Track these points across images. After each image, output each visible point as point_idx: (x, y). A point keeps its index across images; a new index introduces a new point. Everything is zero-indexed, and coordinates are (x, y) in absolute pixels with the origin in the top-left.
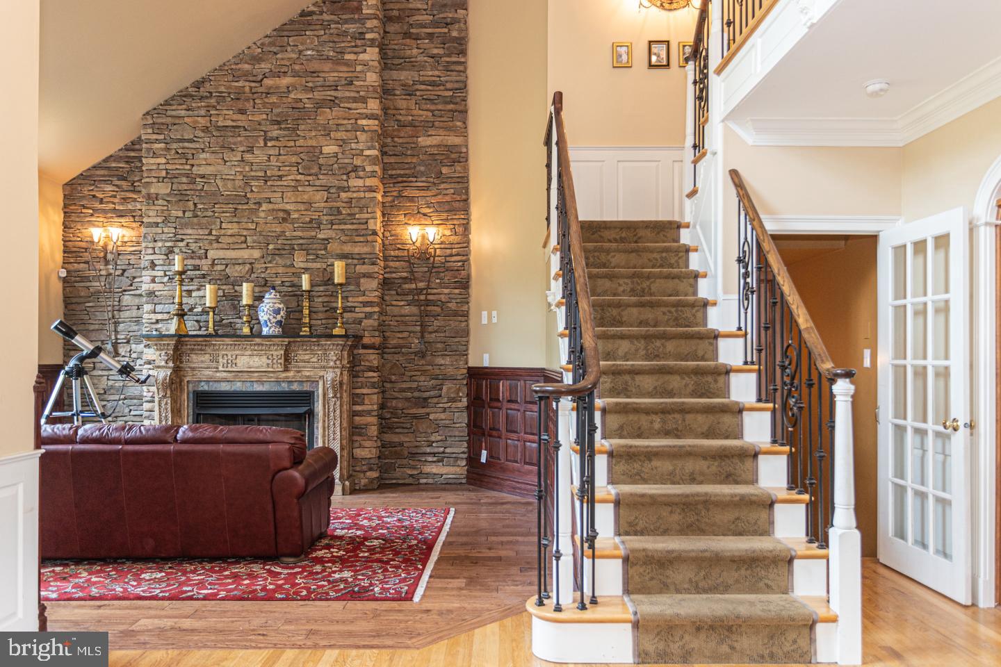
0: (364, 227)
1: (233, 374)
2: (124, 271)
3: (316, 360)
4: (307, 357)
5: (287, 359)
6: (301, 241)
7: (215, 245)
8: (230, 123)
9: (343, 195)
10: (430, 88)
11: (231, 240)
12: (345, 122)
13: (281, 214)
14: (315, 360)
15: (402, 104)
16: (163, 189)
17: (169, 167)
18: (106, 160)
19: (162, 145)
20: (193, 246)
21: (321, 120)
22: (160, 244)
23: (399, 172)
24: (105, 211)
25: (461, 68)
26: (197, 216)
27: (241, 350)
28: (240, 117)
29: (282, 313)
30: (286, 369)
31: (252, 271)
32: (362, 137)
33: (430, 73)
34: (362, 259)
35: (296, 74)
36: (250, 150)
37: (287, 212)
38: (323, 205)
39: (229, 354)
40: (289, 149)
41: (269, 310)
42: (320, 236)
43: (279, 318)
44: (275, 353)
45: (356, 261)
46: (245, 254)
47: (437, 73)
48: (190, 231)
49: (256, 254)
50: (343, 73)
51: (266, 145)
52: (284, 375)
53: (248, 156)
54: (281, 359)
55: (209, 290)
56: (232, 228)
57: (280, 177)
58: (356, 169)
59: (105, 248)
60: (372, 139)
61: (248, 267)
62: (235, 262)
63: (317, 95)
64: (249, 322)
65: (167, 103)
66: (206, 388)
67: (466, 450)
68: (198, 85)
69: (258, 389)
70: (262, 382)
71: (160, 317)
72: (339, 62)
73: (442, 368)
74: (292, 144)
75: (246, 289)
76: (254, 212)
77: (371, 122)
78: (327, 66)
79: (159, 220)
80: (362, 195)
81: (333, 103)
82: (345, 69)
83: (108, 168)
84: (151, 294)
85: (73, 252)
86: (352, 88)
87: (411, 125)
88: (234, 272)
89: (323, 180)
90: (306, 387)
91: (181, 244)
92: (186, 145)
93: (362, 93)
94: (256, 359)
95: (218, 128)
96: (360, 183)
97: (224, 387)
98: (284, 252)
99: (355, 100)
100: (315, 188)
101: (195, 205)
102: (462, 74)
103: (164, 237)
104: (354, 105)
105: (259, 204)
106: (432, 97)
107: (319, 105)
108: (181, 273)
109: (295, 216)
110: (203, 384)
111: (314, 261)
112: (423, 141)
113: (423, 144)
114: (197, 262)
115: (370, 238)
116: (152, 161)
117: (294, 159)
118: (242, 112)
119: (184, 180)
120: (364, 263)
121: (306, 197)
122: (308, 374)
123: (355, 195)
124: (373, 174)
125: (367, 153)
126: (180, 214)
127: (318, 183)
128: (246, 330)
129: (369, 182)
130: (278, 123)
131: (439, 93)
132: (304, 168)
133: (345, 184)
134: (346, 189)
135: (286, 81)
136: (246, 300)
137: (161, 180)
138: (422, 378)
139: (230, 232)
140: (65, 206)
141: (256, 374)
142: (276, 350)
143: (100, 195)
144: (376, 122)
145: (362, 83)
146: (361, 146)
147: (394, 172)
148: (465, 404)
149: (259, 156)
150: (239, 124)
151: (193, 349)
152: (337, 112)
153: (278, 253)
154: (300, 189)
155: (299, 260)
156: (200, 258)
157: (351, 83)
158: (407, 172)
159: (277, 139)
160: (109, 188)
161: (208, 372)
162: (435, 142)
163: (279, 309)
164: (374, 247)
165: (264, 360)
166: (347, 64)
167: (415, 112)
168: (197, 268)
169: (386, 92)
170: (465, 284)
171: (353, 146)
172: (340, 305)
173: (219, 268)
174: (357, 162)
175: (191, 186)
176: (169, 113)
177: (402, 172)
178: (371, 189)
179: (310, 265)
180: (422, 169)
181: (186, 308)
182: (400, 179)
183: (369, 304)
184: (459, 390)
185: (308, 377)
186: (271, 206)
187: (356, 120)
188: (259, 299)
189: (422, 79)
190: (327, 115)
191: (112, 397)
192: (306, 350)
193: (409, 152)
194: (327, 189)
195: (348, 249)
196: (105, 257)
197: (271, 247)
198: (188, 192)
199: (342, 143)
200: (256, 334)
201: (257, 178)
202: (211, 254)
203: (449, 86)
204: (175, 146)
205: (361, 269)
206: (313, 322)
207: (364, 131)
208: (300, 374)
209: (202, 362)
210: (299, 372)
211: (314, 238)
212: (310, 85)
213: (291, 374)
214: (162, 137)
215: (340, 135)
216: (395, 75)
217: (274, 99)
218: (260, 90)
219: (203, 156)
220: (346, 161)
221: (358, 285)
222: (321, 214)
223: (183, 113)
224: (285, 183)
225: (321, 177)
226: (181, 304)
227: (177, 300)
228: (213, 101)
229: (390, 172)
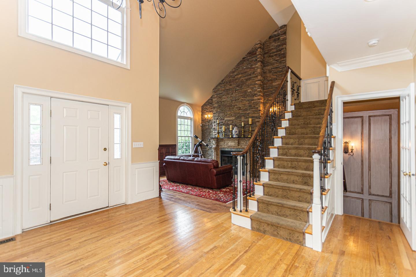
0: (257, 109)
1: (228, 147)
2: (211, 124)
4: (243, 143)
5: (239, 143)
6: (243, 114)
7: (226, 117)
8: (228, 88)
9: (252, 102)
10: (276, 69)
11: (229, 115)
12: (252, 83)
13: (239, 108)
14: (245, 143)
15: (268, 75)
16: (216, 105)
17: (217, 100)
18: (208, 100)
19: (216, 96)
20: (222, 117)
21: (247, 84)
22: (216, 118)
23: (267, 93)
24: (208, 111)
25: (284, 61)
26: (222, 111)
27: (230, 141)
28: (231, 86)
29: (237, 132)
30: (238, 146)
31: (233, 122)
32: (257, 86)
33: (276, 65)
34: (257, 117)
35: (242, 74)
36: (232, 94)
37: (240, 107)
38: (248, 105)
39: (227, 142)
41: (235, 131)
42: (247, 113)
43: (237, 133)
44: (236, 142)
45: (255, 118)
46: (231, 118)
47: (277, 65)
48: (221, 114)
49: (234, 118)
50: (252, 70)
51: (235, 92)
52: (238, 147)
53: (232, 95)
55: (223, 127)
56: (229, 113)
57: (238, 99)
58: (255, 95)
59: (208, 119)
60: (259, 86)
61: (232, 121)
62: (229, 120)
63: (246, 78)
64: (231, 134)
65: (217, 86)
66: (223, 150)
68: (222, 81)
70: (234, 149)
71: (215, 134)
72: (251, 68)
74: (241, 91)
75: (231, 126)
76: (233, 108)
78: (248, 70)
79: (216, 112)
80: (257, 101)
81: (250, 79)
82: (253, 70)
83: (208, 102)
84: (214, 128)
85: (203, 120)
86: (254, 74)
87: (271, 80)
88: (229, 123)
89: (248, 98)
91: (219, 117)
92: (220, 95)
93: (257, 75)
94: (232, 143)
95: (226, 90)
96: (256, 98)
97: (227, 149)
98: (239, 117)
99: (255, 77)
100: (246, 101)
101: (222, 108)
102: (284, 63)
103: (216, 116)
104: (255, 78)
105: (234, 106)
106: (276, 72)
107: (247, 80)
108: (218, 124)
109: (241, 108)
111: (246, 119)
112: (274, 84)
113: (274, 85)
114: (222, 121)
115: (258, 112)
116: (214, 99)
117: (242, 94)
118: (231, 85)
119: (220, 103)
120: (257, 119)
121: (244, 103)
122: (243, 147)
123: (255, 101)
124: (259, 95)
125: (258, 90)
126: (219, 110)
127: (247, 99)
128: (231, 136)
129: (258, 97)
130: (238, 86)
131: (278, 70)
132: (244, 96)
133: (253, 99)
134: (253, 100)
135: (240, 76)
136: (231, 129)
137: (216, 103)
139: (228, 113)
140: (202, 111)
141: (232, 147)
143: (207, 108)
144: (260, 82)
145: (256, 72)
146: (256, 88)
147: (266, 94)
149: (234, 95)
150: (230, 88)
151: (220, 141)
152: (251, 81)
153: (238, 117)
154: (243, 101)
155: (243, 119)
156: (223, 120)
157: (254, 73)
158: (270, 93)
159: (238, 90)
160: (209, 106)
161: (223, 146)
162: (277, 84)
163: (237, 131)
164: (260, 114)
165: (234, 143)
166: (253, 68)
167: (272, 77)
168: (222, 122)
169: (263, 73)
171: (255, 89)
172: (250, 130)
173: (227, 122)
174: (256, 93)
175: (222, 104)
176: (217, 88)
177: (268, 93)
178: (259, 99)
179: (245, 120)
180: (274, 91)
181: (220, 131)
182: (268, 95)
185: (243, 148)
186: (236, 106)
187: (255, 82)
188: (233, 129)
189: (273, 67)
190: (249, 82)
191: (209, 151)
192: (243, 141)
193: (270, 88)
194: (248, 100)
195: (254, 115)
196: (208, 121)
197: (237, 116)
199: (252, 88)
200: (232, 137)
201: (234, 100)
202: (225, 119)
203: (281, 67)
204: (218, 95)
205: (256, 120)
206: (245, 134)
207: (257, 84)
209: (222, 144)
210: (241, 146)
211: (246, 113)
212: (245, 75)
213: (240, 147)
214: (216, 94)
215: (252, 86)
216: (267, 68)
217: (237, 81)
218: (234, 79)
219: (223, 97)
220: (253, 93)
221: (256, 124)
222: (247, 107)
223: (219, 88)
225: (247, 98)
226: (218, 131)
227: (218, 130)
228: (225, 84)
229: (265, 94)
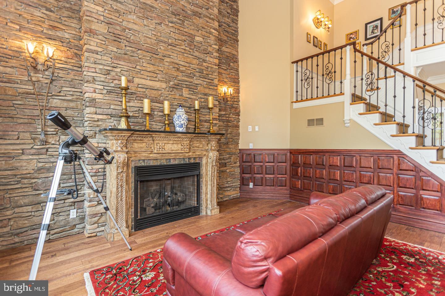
1: (160, 155)
3: (202, 146)
4: (198, 145)
6: (187, 83)
7: (139, 75)
9: (205, 64)
10: (227, 26)
11: (149, 74)
12: (206, 27)
13: (176, 66)
16: (102, 29)
17: (106, 15)
22: (101, 67)
25: (236, 22)
26: (127, 54)
27: (168, 140)
30: (189, 152)
32: (212, 38)
36: (160, 24)
37: (179, 66)
38: (197, 66)
39: (160, 142)
40: (180, 31)
42: (194, 82)
44: (185, 142)
46: (157, 84)
48: (121, 63)
49: (164, 85)
51: (168, 24)
53: (159, 27)
54: (188, 146)
56: (150, 67)
57: (176, 45)
58: (209, 53)
60: (216, 40)
61: (159, 92)
62: (152, 88)
63: (194, 8)
66: (143, 164)
67: (240, 183)
69: (173, 163)
70: (176, 159)
71: (100, 117)
73: (231, 149)
74: (181, 28)
76: (162, 61)
77: (215, 32)
80: (213, 66)
81: (201, 15)
84: (93, 100)
86: (209, 12)
88: (151, 94)
90: (197, 161)
93: (212, 16)
94: (176, 146)
96: (210, 60)
98: (179, 87)
99: (209, 18)
100: (193, 57)
102: (236, 25)
103: (103, 62)
105: (164, 57)
106: (228, 31)
107: (194, 14)
109: (183, 69)
110: (141, 161)
111: (193, 95)
113: (224, 50)
117: (183, 38)
121: (188, 60)
122: (198, 153)
123: (209, 65)
124: (217, 57)
125: (214, 46)
126: (115, 50)
127: (194, 54)
128: (167, 129)
129: (215, 61)
130: (175, 14)
131: (230, 30)
132: (188, 44)
133: (205, 59)
134: (206, 61)
136: (167, 112)
137: (99, 21)
138: (225, 154)
139: (149, 70)
141: (173, 155)
142: (186, 141)
145: (212, 11)
146: (211, 42)
148: (239, 164)
149: (165, 29)
151: (135, 140)
152: (202, 20)
153: (175, 87)
154: (185, 55)
155: (185, 93)
157: (208, 9)
161: (145, 154)
162: (229, 51)
165: (180, 146)
170: (238, 114)
171: (209, 40)
172: (211, 119)
173: (141, 90)
174: (210, 49)
175: (123, 34)
178: (216, 65)
183: (215, 119)
184: (237, 159)
185: (199, 155)
186: (171, 60)
187: (210, 28)
188: (173, 111)
190: (198, 20)
192: (198, 141)
194: (198, 58)
197: (171, 83)
198: (121, 37)
199: (204, 37)
201: (164, 42)
202: (137, 80)
203: (233, 28)
207: (213, 35)
208: (194, 154)
209: (141, 147)
210: (194, 152)
211: (192, 82)
213: (191, 154)
215: (204, 33)
220: (206, 47)
222: (195, 71)
224: (179, 50)
225: (195, 51)
226: (126, 110)
